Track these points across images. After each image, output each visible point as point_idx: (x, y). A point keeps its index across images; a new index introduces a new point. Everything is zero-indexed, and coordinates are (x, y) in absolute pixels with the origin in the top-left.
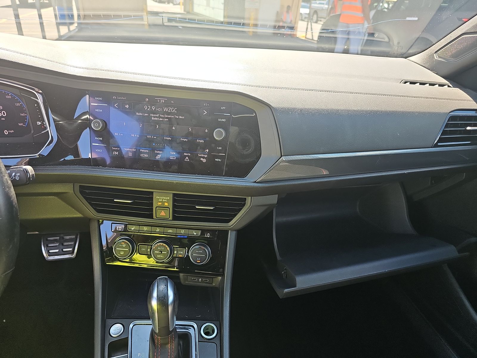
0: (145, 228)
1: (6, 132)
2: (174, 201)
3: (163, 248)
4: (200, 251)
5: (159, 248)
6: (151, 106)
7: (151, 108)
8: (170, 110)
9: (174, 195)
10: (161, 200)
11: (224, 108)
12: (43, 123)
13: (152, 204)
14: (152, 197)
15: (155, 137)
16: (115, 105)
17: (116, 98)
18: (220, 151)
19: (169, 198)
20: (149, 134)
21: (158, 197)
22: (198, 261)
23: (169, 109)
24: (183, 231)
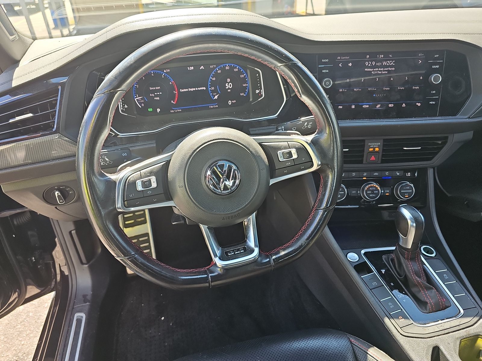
0: (353, 174)
1: (230, 102)
2: (384, 145)
3: (374, 189)
4: (407, 188)
5: (370, 189)
6: (372, 61)
7: (372, 63)
8: (389, 64)
9: (385, 140)
10: (373, 146)
11: (438, 56)
12: (260, 91)
13: (363, 151)
14: (364, 145)
15: (375, 89)
16: (340, 65)
17: (340, 58)
18: (434, 95)
19: (379, 144)
20: (370, 87)
21: (370, 144)
22: (406, 196)
23: (388, 62)
24: (388, 173)
